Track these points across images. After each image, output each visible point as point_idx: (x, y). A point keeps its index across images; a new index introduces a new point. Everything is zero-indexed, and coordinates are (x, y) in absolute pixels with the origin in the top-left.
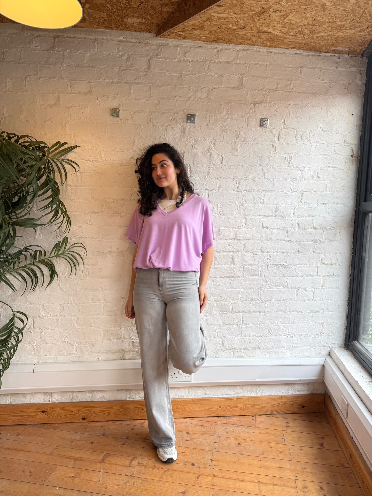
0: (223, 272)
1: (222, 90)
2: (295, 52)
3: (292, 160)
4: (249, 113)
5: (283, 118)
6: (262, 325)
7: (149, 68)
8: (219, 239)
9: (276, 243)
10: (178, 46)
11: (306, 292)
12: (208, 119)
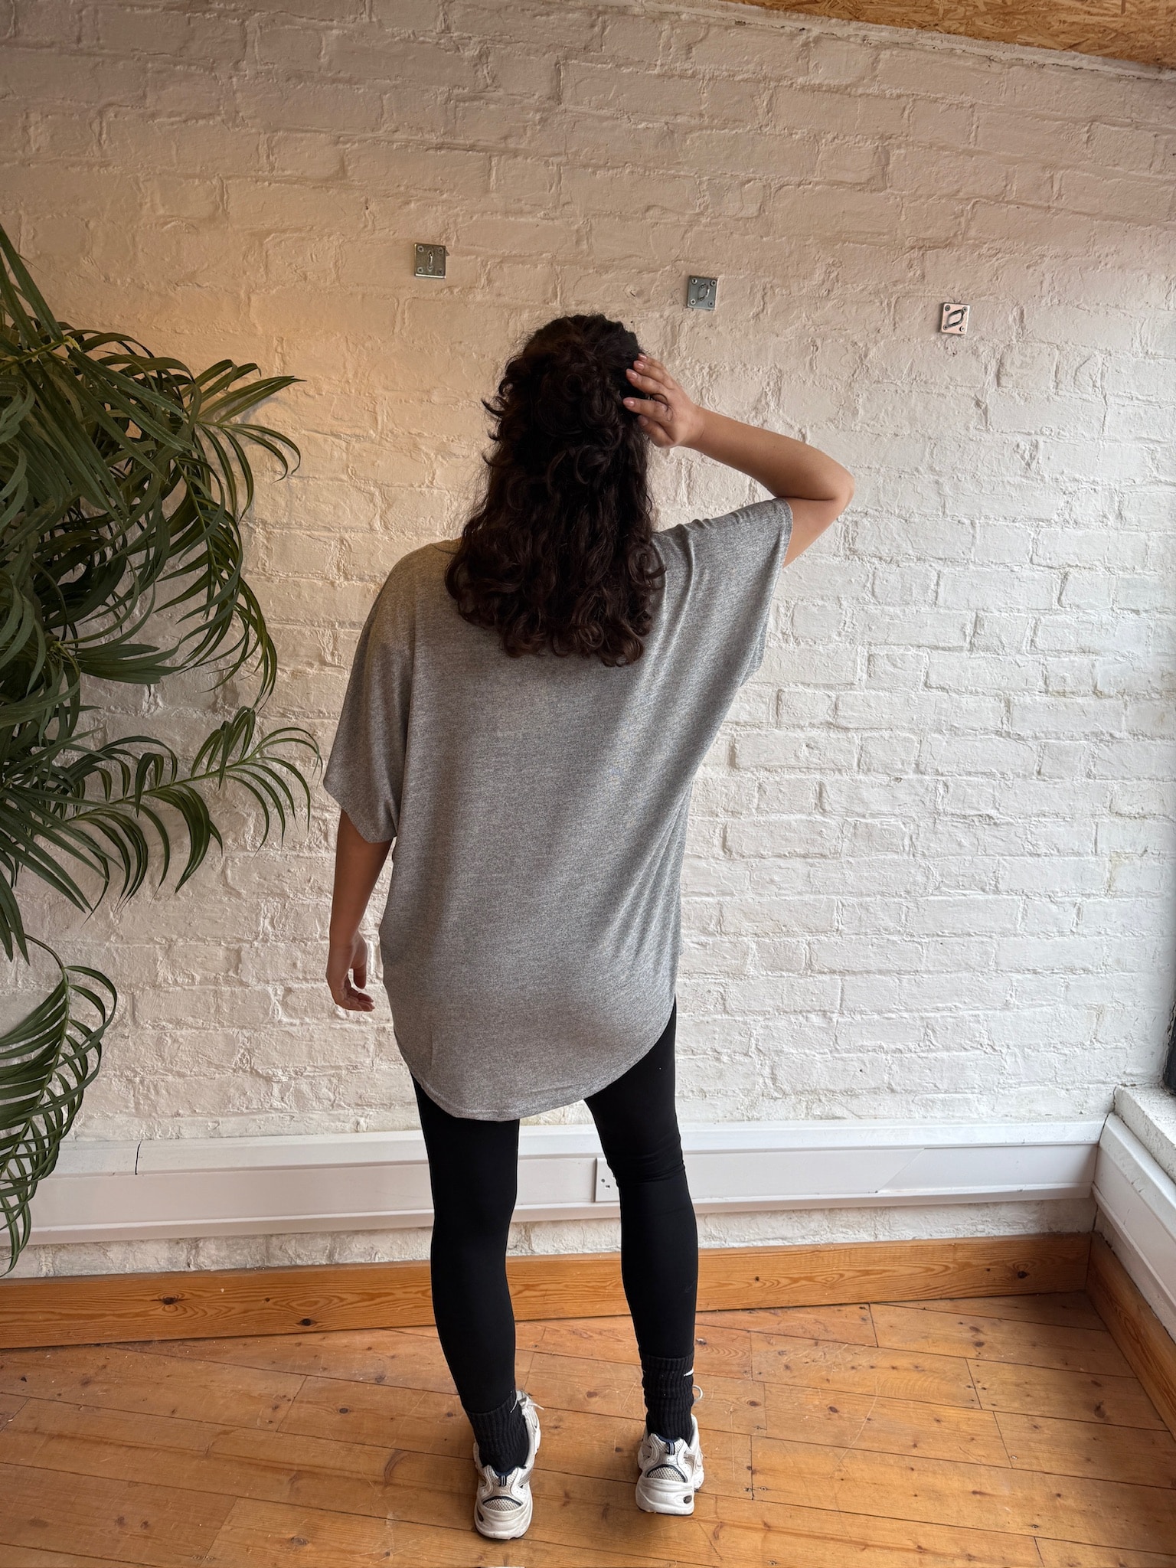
0: (786, 840)
1: (812, 190)
2: (1076, 63)
3: (1040, 456)
4: (904, 282)
5: (1017, 304)
6: (905, 1015)
7: (557, 97)
8: (778, 725)
9: (969, 743)
10: (663, 15)
11: (1054, 907)
12: (759, 295)
